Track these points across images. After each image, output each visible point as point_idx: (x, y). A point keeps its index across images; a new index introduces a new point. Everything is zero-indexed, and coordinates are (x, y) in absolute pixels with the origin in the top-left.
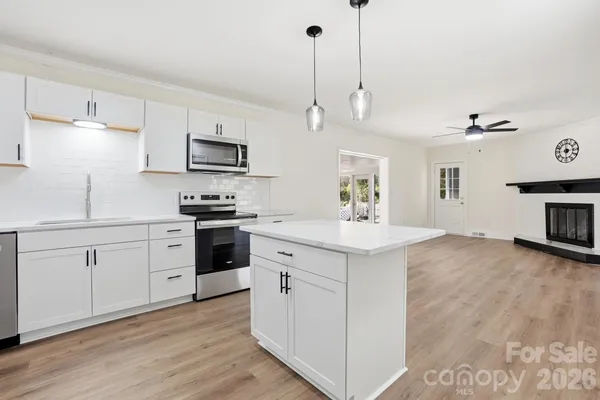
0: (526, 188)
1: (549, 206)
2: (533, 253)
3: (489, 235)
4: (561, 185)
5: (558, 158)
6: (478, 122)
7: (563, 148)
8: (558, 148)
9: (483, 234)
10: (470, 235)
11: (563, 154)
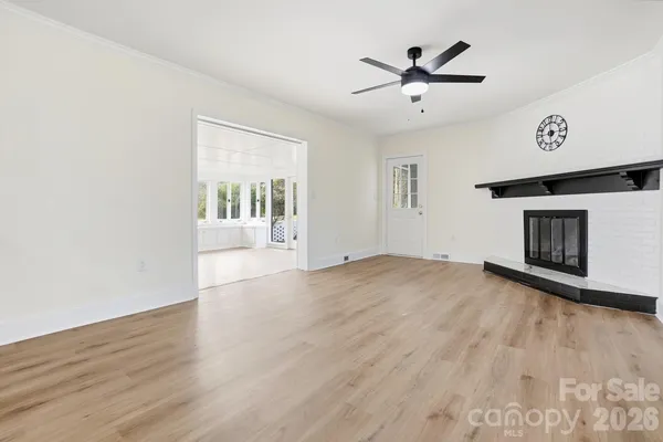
0: (500, 190)
1: (528, 214)
2: (508, 286)
3: (454, 258)
4: (545, 183)
5: (540, 144)
6: (420, 63)
7: (547, 130)
8: (541, 130)
9: (446, 256)
10: (430, 258)
11: (547, 138)
